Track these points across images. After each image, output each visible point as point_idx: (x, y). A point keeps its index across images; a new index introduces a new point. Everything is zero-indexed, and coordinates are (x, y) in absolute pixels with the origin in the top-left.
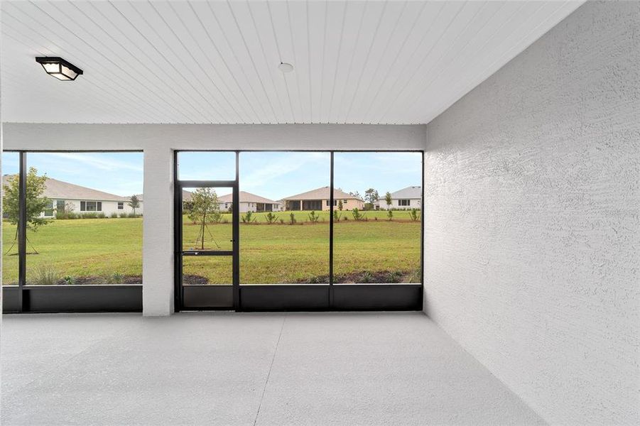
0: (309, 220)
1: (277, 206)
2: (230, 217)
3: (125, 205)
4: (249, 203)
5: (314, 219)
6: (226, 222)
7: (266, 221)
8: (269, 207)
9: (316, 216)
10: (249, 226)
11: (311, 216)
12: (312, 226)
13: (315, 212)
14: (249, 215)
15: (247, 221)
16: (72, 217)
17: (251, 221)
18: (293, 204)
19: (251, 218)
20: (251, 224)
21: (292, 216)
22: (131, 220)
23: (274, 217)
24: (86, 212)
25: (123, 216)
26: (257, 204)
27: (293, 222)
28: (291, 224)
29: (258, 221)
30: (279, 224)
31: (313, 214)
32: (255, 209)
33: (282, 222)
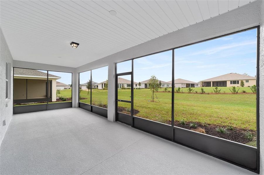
0: (214, 92)
1: (197, 85)
2: (171, 90)
3: (137, 85)
4: (182, 84)
5: (217, 91)
6: (169, 92)
7: (188, 92)
8: (193, 85)
9: (218, 90)
10: (179, 94)
11: (215, 90)
12: (215, 95)
13: (218, 87)
14: (179, 89)
15: (178, 91)
16: (125, 89)
17: (180, 92)
18: (207, 84)
19: (180, 90)
20: (180, 93)
21: (202, 89)
22: (139, 90)
23: (192, 90)
24: (128, 87)
25: (137, 89)
26: (187, 84)
27: (203, 92)
28: (201, 94)
29: (184, 92)
30: (194, 93)
31: (216, 88)
32: (185, 86)
33: (196, 93)
